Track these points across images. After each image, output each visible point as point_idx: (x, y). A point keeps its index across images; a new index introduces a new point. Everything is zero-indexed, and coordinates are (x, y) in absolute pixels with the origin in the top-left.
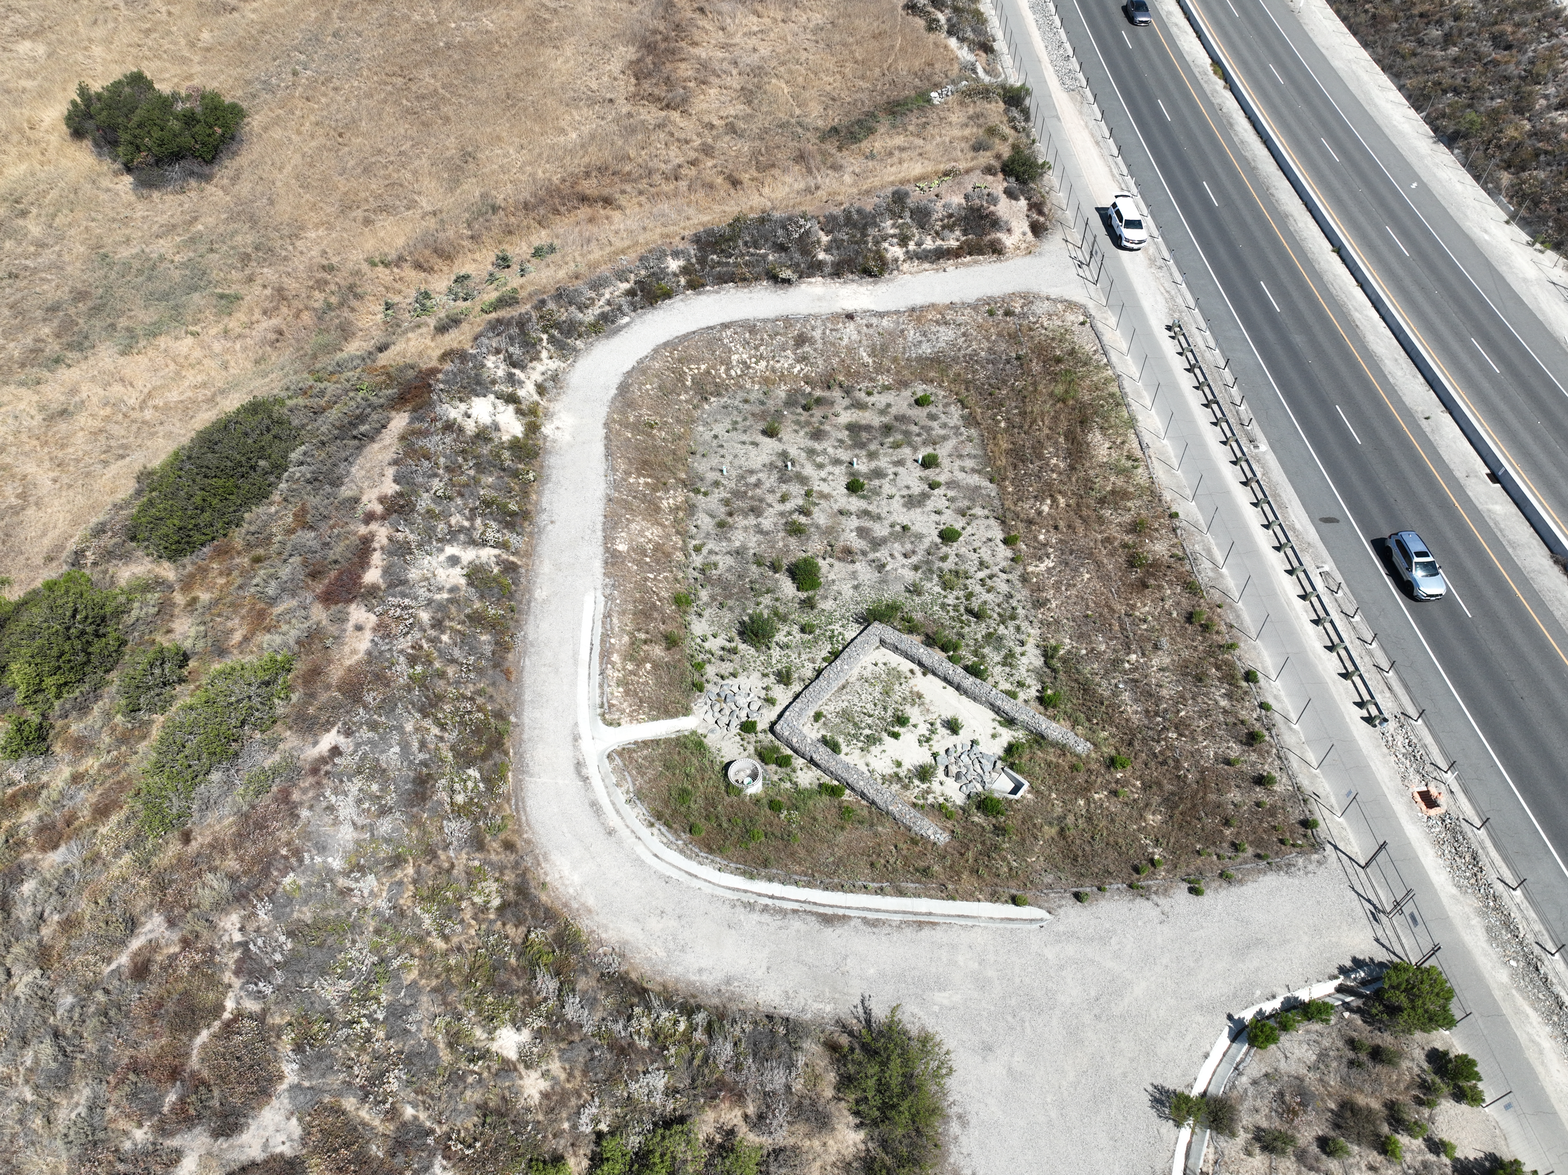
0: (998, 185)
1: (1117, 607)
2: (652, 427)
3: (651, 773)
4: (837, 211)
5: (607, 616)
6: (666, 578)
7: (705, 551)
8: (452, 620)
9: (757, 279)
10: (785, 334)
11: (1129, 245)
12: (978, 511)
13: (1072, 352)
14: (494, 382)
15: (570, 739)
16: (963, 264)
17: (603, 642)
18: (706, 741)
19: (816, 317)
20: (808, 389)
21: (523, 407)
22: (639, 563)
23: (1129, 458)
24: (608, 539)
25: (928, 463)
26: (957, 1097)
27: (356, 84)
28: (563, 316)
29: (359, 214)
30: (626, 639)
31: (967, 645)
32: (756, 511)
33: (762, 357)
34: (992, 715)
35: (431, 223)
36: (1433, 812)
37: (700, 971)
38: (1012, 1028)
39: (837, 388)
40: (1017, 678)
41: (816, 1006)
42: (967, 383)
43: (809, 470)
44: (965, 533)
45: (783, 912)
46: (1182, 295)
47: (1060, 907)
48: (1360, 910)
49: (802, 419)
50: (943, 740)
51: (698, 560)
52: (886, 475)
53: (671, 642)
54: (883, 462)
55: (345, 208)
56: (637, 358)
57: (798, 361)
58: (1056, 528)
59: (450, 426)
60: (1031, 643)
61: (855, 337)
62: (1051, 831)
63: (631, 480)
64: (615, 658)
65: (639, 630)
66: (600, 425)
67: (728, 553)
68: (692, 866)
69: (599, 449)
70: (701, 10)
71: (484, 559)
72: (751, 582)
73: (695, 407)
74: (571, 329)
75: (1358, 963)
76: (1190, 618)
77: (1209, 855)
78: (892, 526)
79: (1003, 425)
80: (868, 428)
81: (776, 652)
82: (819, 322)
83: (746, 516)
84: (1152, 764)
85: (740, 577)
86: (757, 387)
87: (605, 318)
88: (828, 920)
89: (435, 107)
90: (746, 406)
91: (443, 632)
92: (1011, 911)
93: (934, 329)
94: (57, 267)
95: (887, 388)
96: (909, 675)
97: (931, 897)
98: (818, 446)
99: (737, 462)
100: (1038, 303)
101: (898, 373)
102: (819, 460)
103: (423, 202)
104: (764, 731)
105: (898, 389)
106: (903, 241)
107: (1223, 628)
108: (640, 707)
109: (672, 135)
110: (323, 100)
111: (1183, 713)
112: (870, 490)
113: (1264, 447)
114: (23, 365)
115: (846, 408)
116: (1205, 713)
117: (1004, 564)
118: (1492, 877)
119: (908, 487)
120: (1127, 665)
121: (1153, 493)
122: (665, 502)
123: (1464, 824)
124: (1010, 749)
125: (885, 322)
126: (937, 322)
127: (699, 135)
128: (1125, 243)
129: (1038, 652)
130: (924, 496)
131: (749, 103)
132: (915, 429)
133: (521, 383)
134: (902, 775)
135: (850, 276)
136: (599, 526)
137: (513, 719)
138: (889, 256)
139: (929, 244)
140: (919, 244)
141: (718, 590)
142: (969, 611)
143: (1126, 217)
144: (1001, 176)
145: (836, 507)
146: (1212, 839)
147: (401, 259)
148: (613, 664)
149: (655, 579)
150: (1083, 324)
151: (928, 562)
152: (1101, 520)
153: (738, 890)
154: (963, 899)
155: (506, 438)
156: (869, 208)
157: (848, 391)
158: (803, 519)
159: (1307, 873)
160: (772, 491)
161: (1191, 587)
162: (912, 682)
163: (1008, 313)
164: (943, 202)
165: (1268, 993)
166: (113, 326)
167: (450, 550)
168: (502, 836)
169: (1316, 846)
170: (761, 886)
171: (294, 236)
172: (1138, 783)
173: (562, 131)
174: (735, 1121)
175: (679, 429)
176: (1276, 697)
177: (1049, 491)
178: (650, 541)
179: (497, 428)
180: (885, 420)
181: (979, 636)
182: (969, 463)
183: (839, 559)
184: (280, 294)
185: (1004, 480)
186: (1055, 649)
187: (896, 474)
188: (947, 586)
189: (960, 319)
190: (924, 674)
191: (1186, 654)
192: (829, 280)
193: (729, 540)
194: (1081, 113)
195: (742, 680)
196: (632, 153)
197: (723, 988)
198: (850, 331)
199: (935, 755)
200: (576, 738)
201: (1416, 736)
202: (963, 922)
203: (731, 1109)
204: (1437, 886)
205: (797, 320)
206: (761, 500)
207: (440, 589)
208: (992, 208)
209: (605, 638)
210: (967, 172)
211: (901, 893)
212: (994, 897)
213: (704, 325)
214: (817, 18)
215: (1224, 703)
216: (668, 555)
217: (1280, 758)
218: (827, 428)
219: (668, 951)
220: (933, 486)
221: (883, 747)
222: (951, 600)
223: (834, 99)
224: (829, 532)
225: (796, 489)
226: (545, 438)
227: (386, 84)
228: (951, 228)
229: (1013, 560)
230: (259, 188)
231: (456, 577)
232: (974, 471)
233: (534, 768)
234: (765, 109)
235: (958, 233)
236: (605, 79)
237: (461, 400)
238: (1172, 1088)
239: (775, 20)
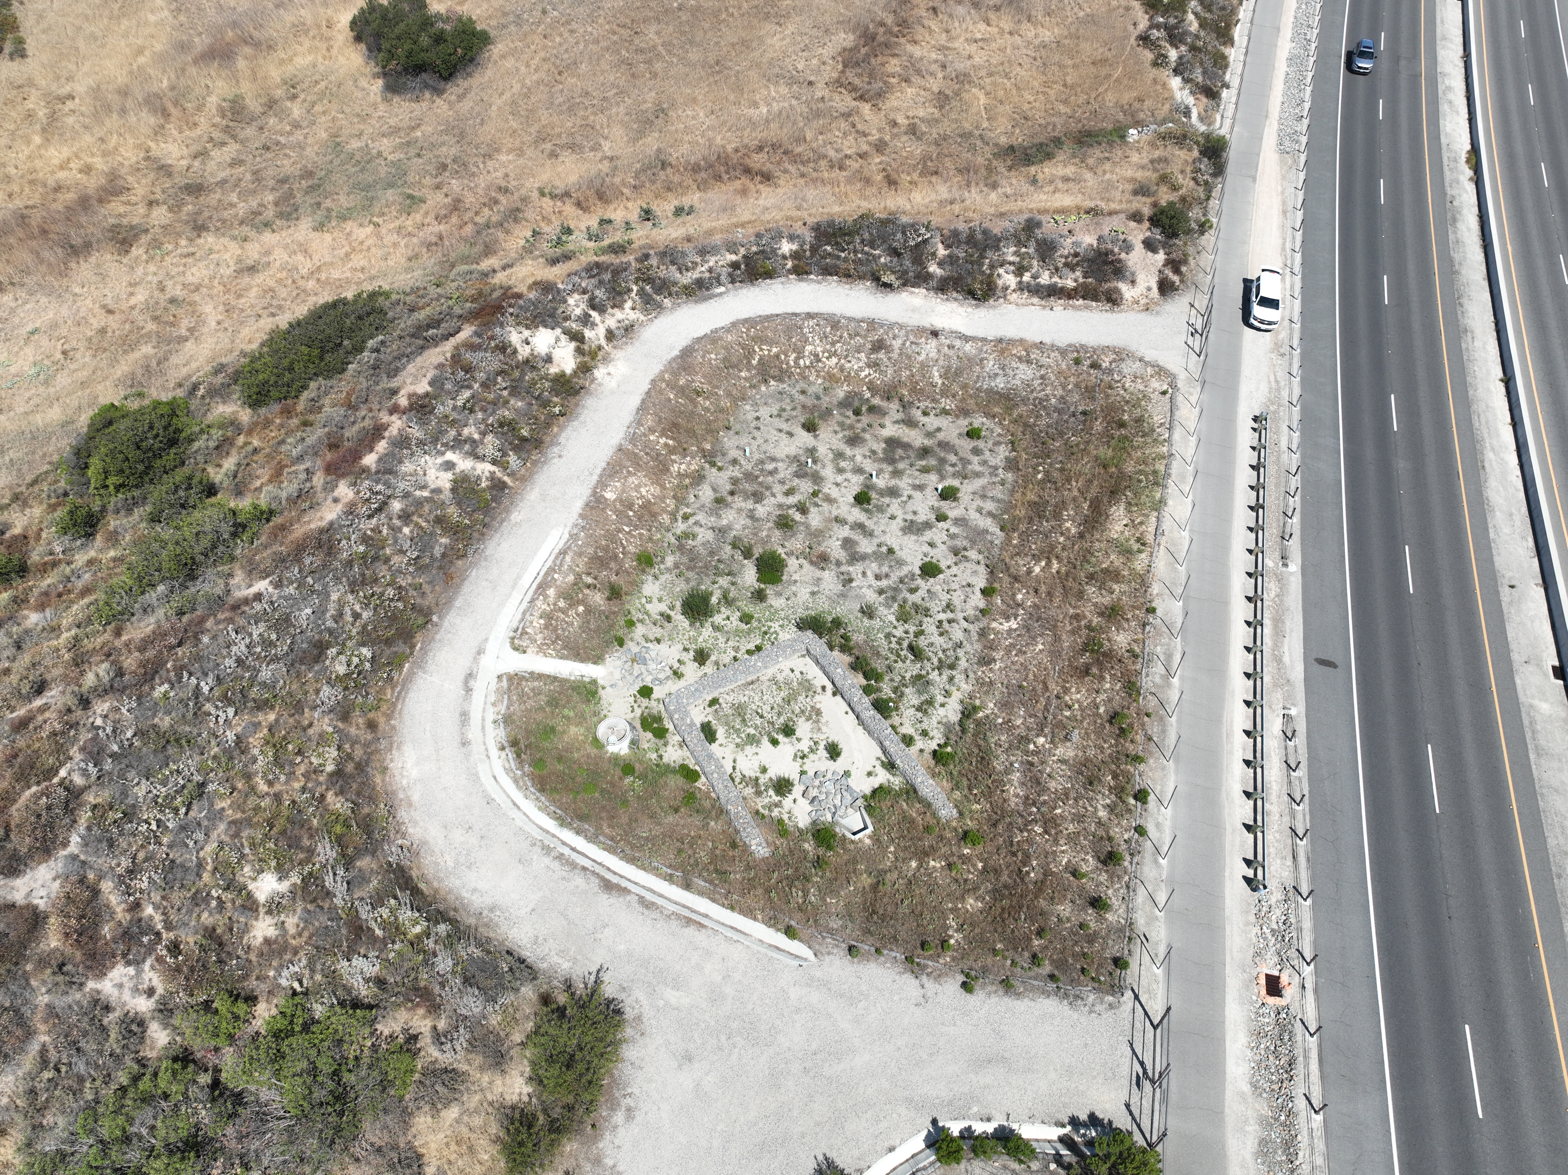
0: (1138, 234)
1: (1052, 686)
2: (698, 394)
3: (530, 703)
4: (962, 227)
5: (563, 552)
6: (641, 534)
7: (691, 521)
8: (421, 516)
9: (861, 277)
10: (865, 337)
11: (1256, 323)
12: (973, 554)
13: (1139, 420)
14: (567, 318)
15: (474, 651)
16: (1074, 307)
17: (547, 574)
18: (601, 692)
19: (901, 327)
20: (868, 395)
21: (586, 347)
22: (619, 513)
23: (1138, 540)
24: (602, 484)
25: (948, 494)
26: (636, 1091)
27: (590, 29)
28: (663, 273)
29: (548, 146)
30: (571, 578)
31: (892, 680)
32: (758, 497)
33: (835, 354)
34: (879, 753)
35: (605, 167)
36: (1272, 1001)
37: (475, 890)
38: (720, 1049)
39: (897, 401)
40: (924, 726)
41: (556, 959)
42: (1026, 425)
43: (828, 472)
44: (948, 572)
45: (573, 865)
46: (1291, 389)
47: (829, 953)
48: (1126, 1067)
49: (848, 422)
50: (819, 762)
51: (681, 527)
52: (900, 496)
53: (615, 593)
54: (904, 484)
55: (540, 139)
56: (713, 327)
57: (869, 366)
58: (1036, 591)
59: (504, 348)
60: (956, 696)
61: (933, 355)
62: (866, 881)
63: (652, 438)
64: (551, 592)
65: (589, 574)
66: (648, 380)
67: (713, 529)
68: (518, 796)
69: (635, 401)
70: (934, 9)
71: (478, 472)
72: (719, 561)
73: (752, 387)
74: (664, 287)
75: (1094, 1120)
76: (1114, 717)
77: (1005, 958)
78: (879, 546)
79: (1040, 476)
80: (906, 446)
81: (707, 631)
82: (903, 333)
83: (746, 498)
84: (1003, 852)
85: (712, 553)
86: (820, 381)
87: (700, 283)
88: (608, 886)
89: (649, 62)
90: (802, 397)
91: (407, 525)
92: (780, 939)
93: (1014, 365)
94: (301, 147)
95: (945, 412)
96: (819, 690)
97: (713, 900)
98: (848, 451)
99: (764, 447)
100: (1129, 362)
101: (963, 400)
102: (843, 464)
103: (606, 146)
104: (658, 700)
105: (957, 416)
106: (1020, 270)
107: (1140, 738)
108: (553, 642)
109: (854, 126)
110: (558, 39)
111: (1058, 811)
112: (876, 506)
113: (1294, 567)
114: (242, 223)
115: (897, 422)
116: (1079, 818)
117: (971, 612)
118: (1299, 1091)
119: (915, 513)
120: (1032, 747)
121: (1143, 581)
122: (676, 466)
123: (1298, 1024)
124: (878, 792)
125: (968, 347)
126: (1020, 359)
127: (880, 130)
128: (1252, 321)
129: (959, 707)
130: (927, 525)
131: (941, 107)
132: (953, 458)
133: (594, 325)
134: (761, 781)
135: (955, 295)
136: (598, 471)
137: (435, 618)
138: (1000, 283)
139: (1045, 279)
140: (1035, 277)
141: (685, 559)
142: (911, 648)
143: (1263, 293)
144: (1147, 224)
145: (835, 513)
146: (1016, 943)
147: (567, 194)
148: (546, 597)
149: (629, 533)
150: (1164, 393)
151: (896, 589)
152: (1080, 595)
153: (548, 832)
154: (742, 912)
155: (553, 370)
156: (996, 231)
157: (905, 406)
158: (798, 517)
159: (1091, 1012)
160: (782, 482)
161: (1131, 688)
162: (817, 698)
163: (1095, 366)
164: (1074, 239)
165: (985, 1112)
166: (319, 204)
167: (450, 456)
168: (371, 715)
169: (1116, 988)
170: (568, 836)
171: (488, 156)
172: (980, 865)
173: (755, 105)
174: (423, 1030)
175: (726, 403)
176: (1158, 825)
177: (1048, 553)
178: (642, 497)
179: (549, 359)
180: (927, 442)
181: (908, 676)
182: (990, 506)
183: (812, 563)
184: (456, 205)
185: (1014, 530)
186: (975, 709)
187: (910, 497)
188: (903, 617)
189: (1044, 361)
190: (834, 694)
191: (1091, 752)
192: (932, 293)
193: (719, 516)
194: (1284, 178)
195: (663, 648)
196: (809, 136)
197: (485, 913)
198: (930, 348)
199: (803, 773)
200: (480, 652)
201: (1297, 916)
202: (730, 933)
203: (424, 1017)
204: (1229, 1076)
205: (882, 326)
206: (768, 488)
207: (423, 487)
208: (1123, 256)
209: (551, 570)
210: (1110, 214)
211: (687, 886)
212: (772, 922)
213: (790, 311)
214: (1047, 35)
215: (1102, 813)
216: (654, 515)
217: (1128, 887)
218: (867, 436)
219: (457, 863)
220: (941, 517)
221: (758, 750)
222: (899, 633)
223: (1026, 118)
224: (818, 535)
225: (806, 487)
226: (593, 380)
227: (614, 33)
228: (1072, 268)
229: (981, 611)
230: (477, 109)
231: (444, 480)
232: (990, 514)
233: (431, 666)
234: (953, 116)
235: (1078, 273)
236: (815, 61)
237: (527, 327)
238: (841, 1166)
239: (1002, 32)
